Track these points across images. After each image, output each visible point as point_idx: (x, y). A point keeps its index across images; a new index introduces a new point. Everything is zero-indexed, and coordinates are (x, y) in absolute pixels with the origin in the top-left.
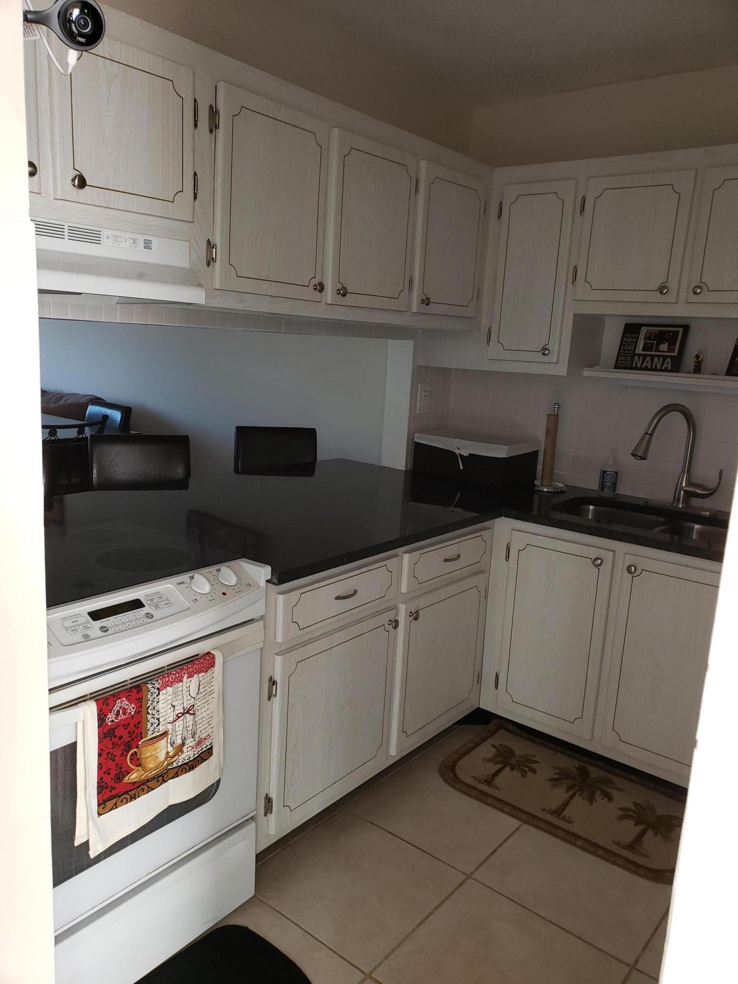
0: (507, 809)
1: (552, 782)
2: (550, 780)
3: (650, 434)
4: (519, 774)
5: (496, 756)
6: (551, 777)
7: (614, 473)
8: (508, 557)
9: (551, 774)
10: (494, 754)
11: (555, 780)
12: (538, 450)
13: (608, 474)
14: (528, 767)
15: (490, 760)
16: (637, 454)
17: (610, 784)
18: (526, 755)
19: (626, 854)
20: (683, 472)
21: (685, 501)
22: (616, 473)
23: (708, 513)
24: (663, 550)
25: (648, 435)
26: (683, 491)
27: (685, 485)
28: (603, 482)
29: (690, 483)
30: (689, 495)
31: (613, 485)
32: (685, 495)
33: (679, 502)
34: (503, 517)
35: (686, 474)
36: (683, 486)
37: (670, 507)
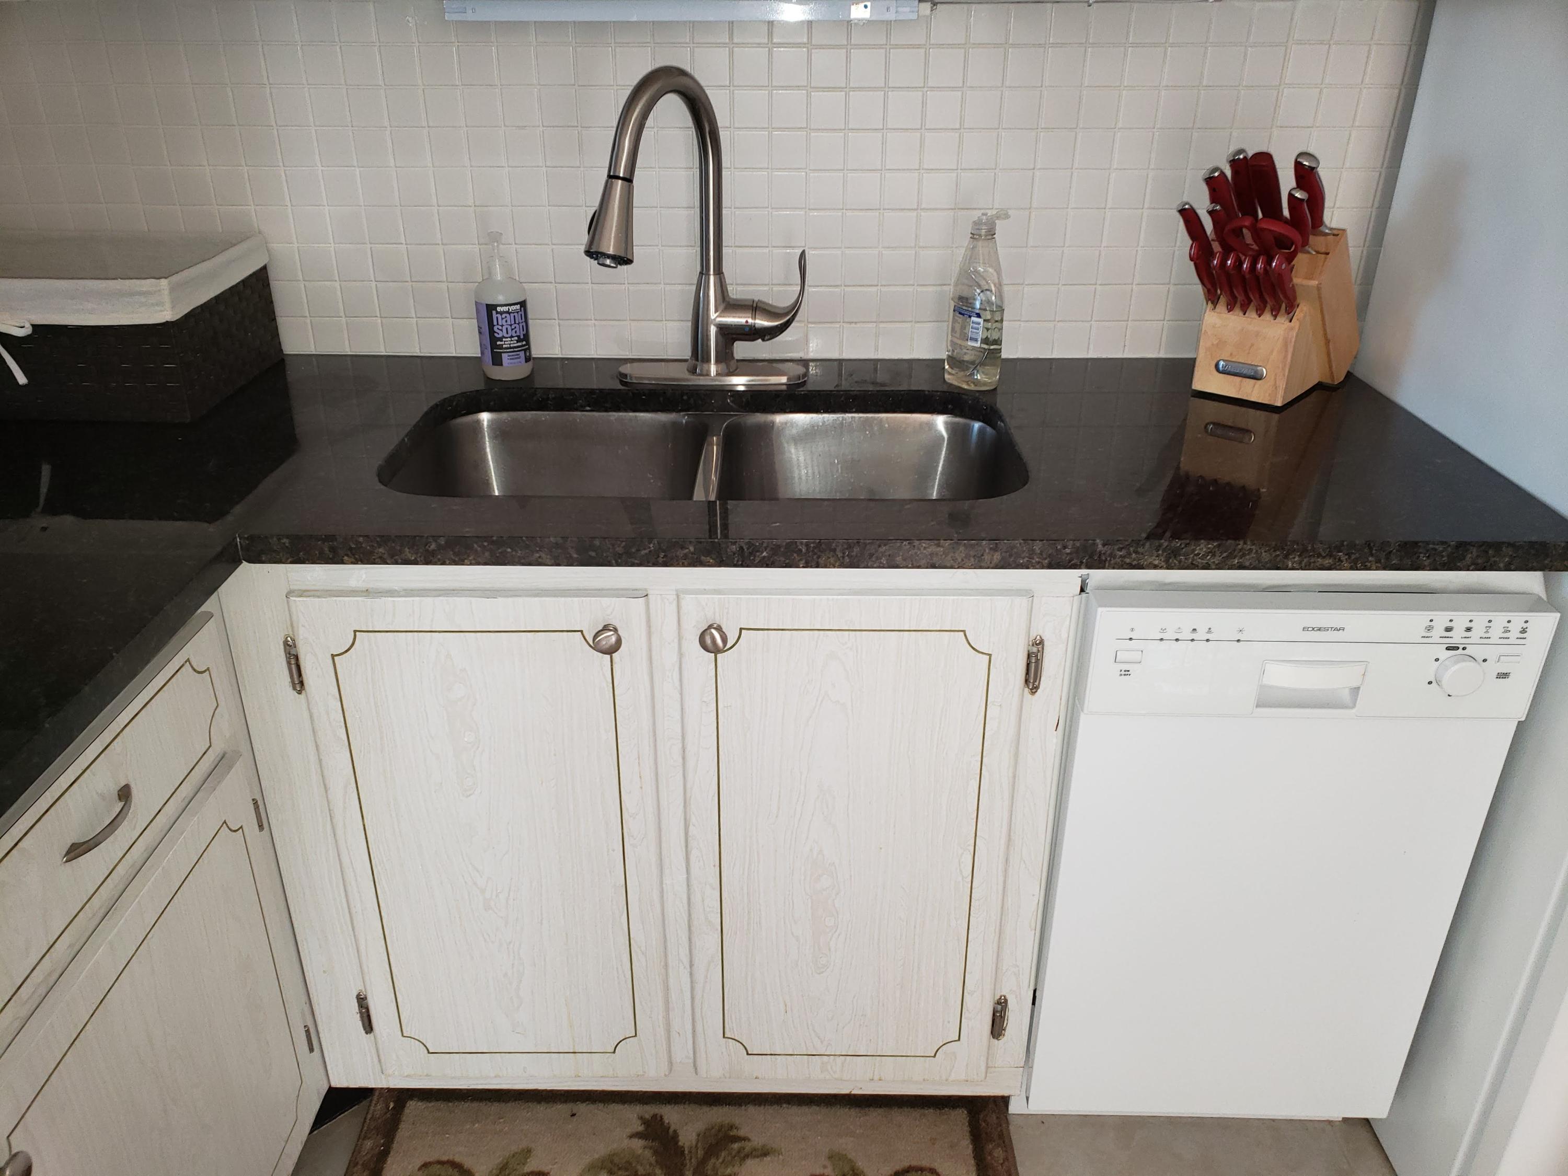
3: (623, 179)
7: (518, 307)
8: (299, 683)
12: (264, 268)
13: (501, 313)
16: (603, 249)
20: (704, 273)
21: (725, 356)
22: (523, 304)
23: (784, 380)
24: (798, 567)
25: (620, 182)
26: (713, 330)
27: (716, 311)
28: (494, 340)
29: (728, 304)
30: (729, 335)
31: (518, 341)
32: (720, 337)
33: (709, 361)
34: (245, 563)
35: (712, 278)
36: (713, 315)
37: (687, 380)
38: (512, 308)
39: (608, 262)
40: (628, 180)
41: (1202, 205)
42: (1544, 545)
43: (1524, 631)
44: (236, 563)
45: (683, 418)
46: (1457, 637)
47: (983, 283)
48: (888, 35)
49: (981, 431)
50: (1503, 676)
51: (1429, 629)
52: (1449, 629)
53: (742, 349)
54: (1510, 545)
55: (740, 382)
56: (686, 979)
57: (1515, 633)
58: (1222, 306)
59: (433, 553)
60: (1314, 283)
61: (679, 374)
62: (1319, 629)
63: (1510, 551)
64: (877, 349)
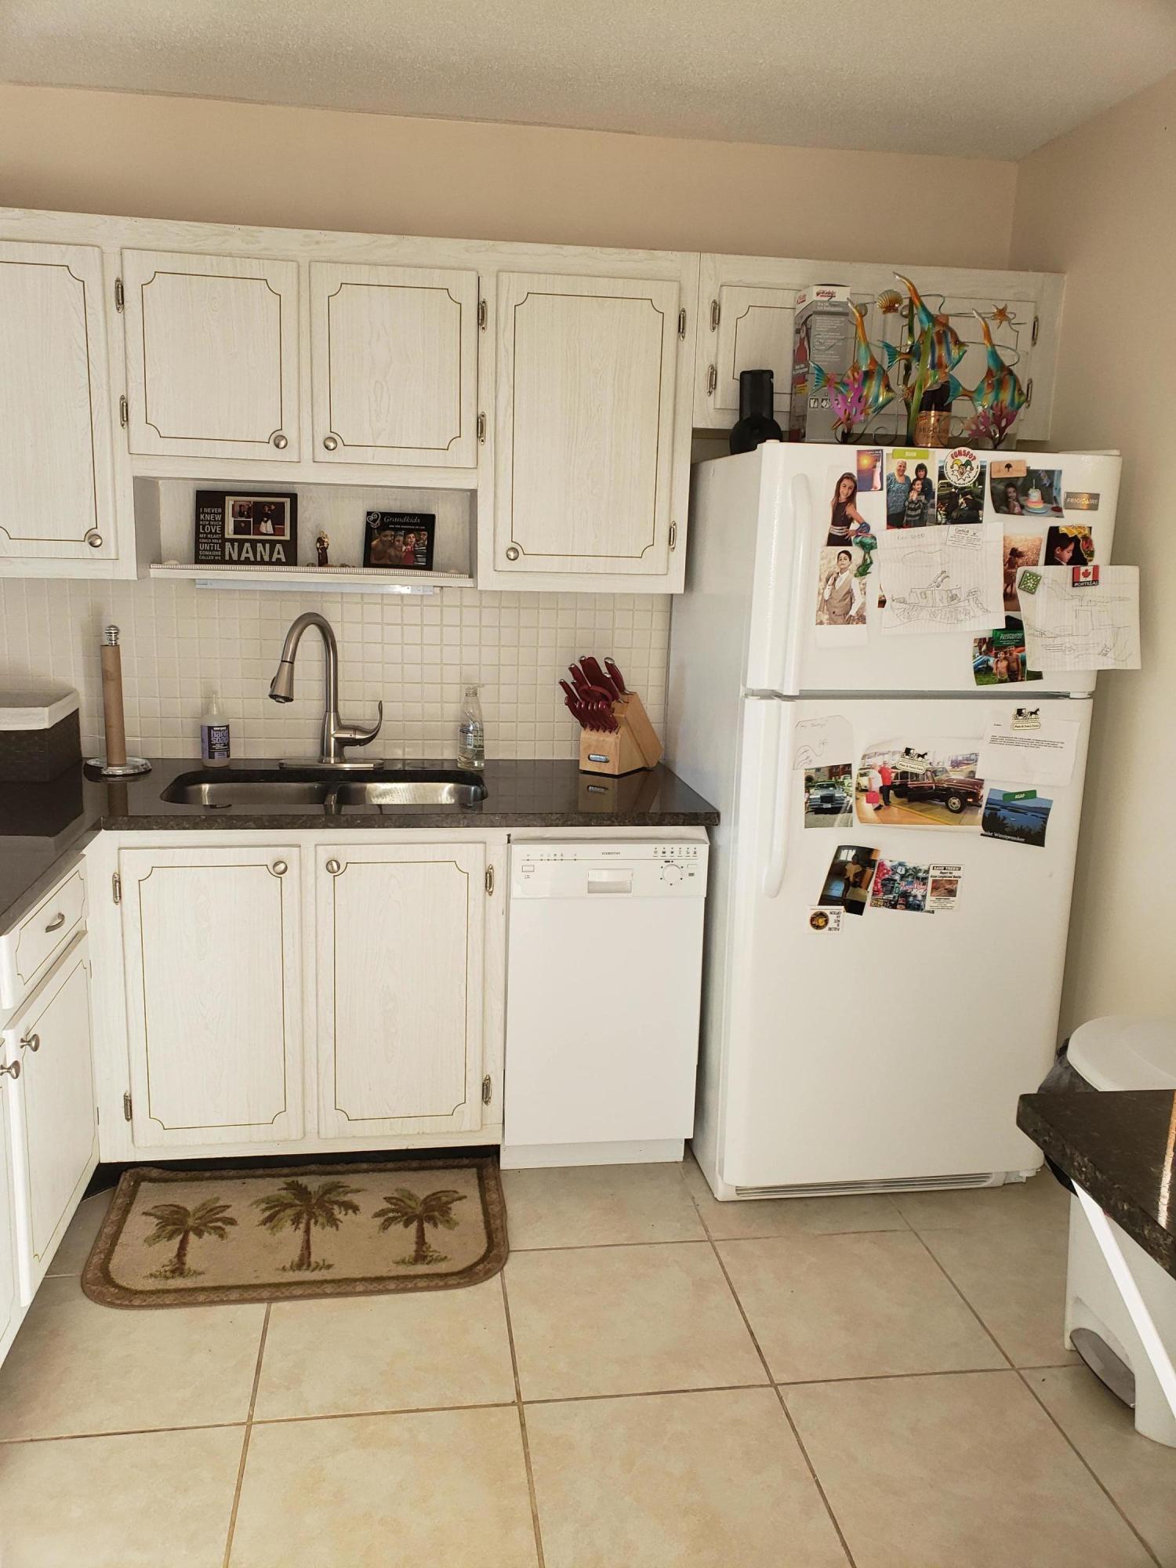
0: (234, 1295)
1: (268, 1225)
2: (264, 1223)
3: (289, 662)
4: (214, 1237)
5: (162, 1226)
6: (261, 1218)
7: (224, 728)
8: (119, 897)
9: (257, 1214)
10: (157, 1225)
11: (270, 1219)
13: (214, 731)
14: (218, 1220)
15: (157, 1238)
16: (278, 694)
17: (341, 1189)
18: (204, 1205)
19: (421, 1269)
20: (328, 711)
21: (339, 754)
22: (228, 727)
23: (372, 765)
24: (374, 827)
25: (287, 664)
26: (333, 740)
27: (334, 730)
28: (210, 745)
29: (340, 727)
30: (342, 743)
31: (224, 746)
32: (336, 744)
33: (330, 756)
34: (103, 830)
35: (332, 714)
36: (332, 732)
37: (317, 766)
38: (222, 729)
39: (281, 700)
40: (292, 663)
41: (570, 679)
42: (696, 814)
43: (695, 853)
44: (99, 829)
45: (316, 785)
46: (668, 856)
47: (474, 719)
48: (422, 601)
49: (475, 791)
50: (691, 875)
51: (656, 852)
52: (664, 853)
53: (349, 751)
54: (682, 814)
55: (347, 766)
56: (314, 1074)
57: (692, 854)
58: (588, 729)
59: (197, 823)
60: (623, 716)
61: (313, 763)
62: (609, 853)
63: (683, 817)
64: (423, 754)
